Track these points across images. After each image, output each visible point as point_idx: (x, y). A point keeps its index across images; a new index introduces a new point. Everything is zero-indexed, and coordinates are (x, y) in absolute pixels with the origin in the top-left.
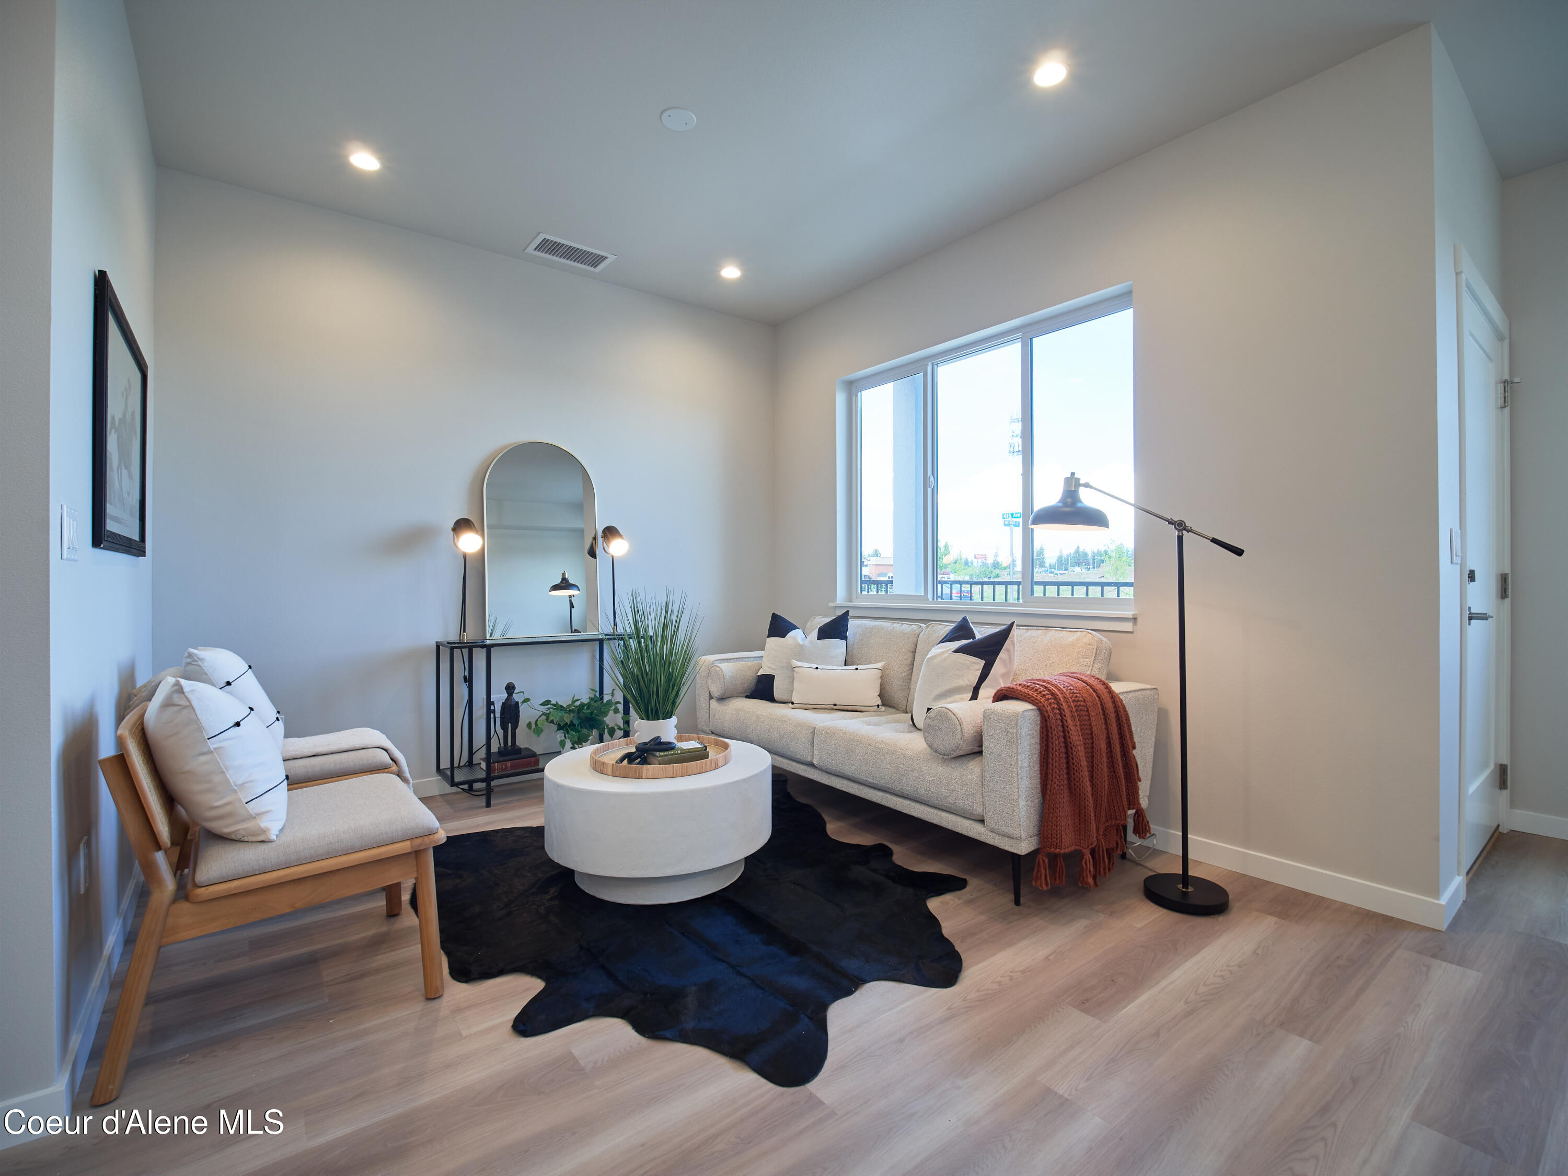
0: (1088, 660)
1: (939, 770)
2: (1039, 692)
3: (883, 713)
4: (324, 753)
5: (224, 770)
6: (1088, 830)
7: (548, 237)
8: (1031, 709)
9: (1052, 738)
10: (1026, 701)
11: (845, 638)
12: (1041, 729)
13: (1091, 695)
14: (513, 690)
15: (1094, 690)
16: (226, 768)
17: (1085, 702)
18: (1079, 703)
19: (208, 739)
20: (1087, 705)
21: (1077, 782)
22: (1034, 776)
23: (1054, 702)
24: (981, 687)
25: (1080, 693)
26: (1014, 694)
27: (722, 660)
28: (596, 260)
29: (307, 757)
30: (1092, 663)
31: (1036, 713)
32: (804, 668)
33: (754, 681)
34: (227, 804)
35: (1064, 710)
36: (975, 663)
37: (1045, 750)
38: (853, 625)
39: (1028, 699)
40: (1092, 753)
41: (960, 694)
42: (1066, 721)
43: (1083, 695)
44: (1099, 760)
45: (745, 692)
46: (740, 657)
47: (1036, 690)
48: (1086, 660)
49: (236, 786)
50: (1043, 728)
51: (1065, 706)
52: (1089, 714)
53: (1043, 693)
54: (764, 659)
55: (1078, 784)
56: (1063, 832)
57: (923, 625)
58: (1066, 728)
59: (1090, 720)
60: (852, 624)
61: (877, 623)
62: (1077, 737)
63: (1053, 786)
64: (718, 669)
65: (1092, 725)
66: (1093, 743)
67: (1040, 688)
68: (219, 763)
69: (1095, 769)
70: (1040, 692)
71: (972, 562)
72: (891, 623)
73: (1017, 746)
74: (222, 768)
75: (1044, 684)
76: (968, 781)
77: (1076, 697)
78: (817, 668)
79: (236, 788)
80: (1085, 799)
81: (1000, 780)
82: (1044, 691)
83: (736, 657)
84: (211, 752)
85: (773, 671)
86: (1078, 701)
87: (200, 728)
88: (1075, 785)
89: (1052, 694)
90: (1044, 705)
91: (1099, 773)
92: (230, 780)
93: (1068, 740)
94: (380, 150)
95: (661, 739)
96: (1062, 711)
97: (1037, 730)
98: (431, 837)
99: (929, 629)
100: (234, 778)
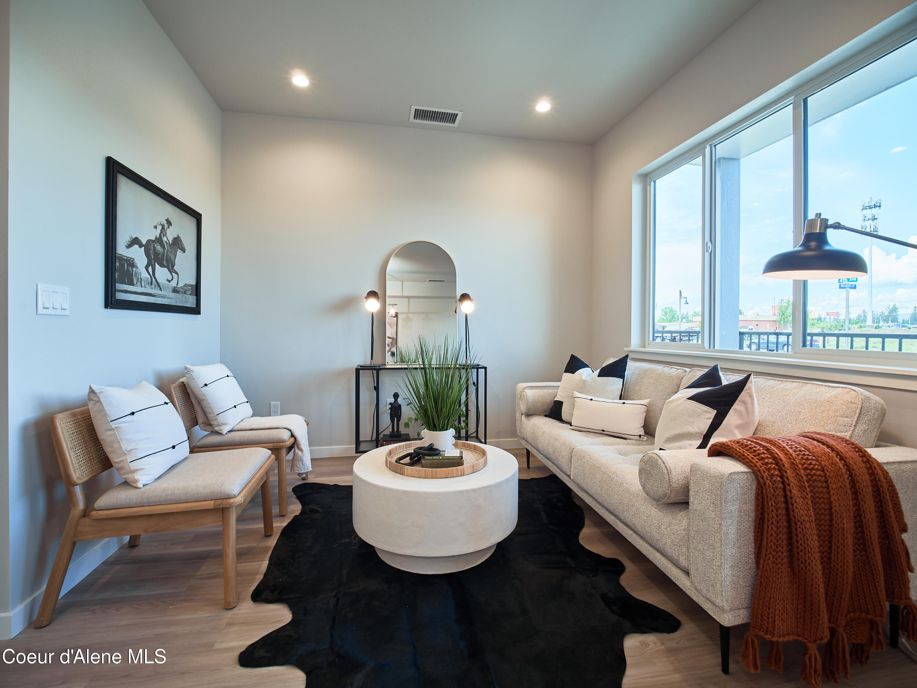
0: (848, 419)
1: (653, 512)
2: (757, 454)
3: (643, 443)
4: (255, 429)
5: (120, 441)
6: (815, 622)
7: (418, 108)
8: (742, 472)
9: (768, 509)
10: (741, 461)
11: (623, 377)
12: (757, 495)
13: (834, 464)
14: (397, 397)
15: (842, 459)
16: (121, 440)
17: (823, 471)
18: (814, 471)
19: (111, 421)
20: (826, 474)
21: (802, 563)
22: (745, 545)
23: (774, 468)
24: (713, 435)
25: (818, 460)
26: (728, 451)
27: (532, 387)
28: (452, 118)
29: (248, 430)
30: (854, 423)
31: (751, 477)
32: (582, 398)
33: (552, 404)
34: (121, 461)
35: (788, 479)
36: (706, 412)
37: (760, 519)
38: (631, 367)
39: (742, 460)
40: (830, 531)
41: (690, 440)
42: (790, 491)
43: (822, 463)
44: (841, 541)
45: (545, 412)
46: (547, 385)
47: (755, 451)
48: (846, 419)
49: (126, 451)
50: (758, 495)
51: (790, 473)
52: (829, 486)
53: (762, 455)
54: (560, 388)
55: (803, 566)
56: (777, 617)
57: (688, 370)
58: (789, 499)
59: (829, 493)
60: (630, 365)
61: (652, 365)
62: (805, 511)
63: (766, 562)
64: (525, 394)
65: (832, 499)
66: (831, 521)
67: (759, 450)
68: (117, 436)
69: (833, 550)
70: (759, 454)
71: (825, 319)
72: (662, 367)
73: (721, 510)
74: (118, 439)
75: (766, 445)
76: (675, 531)
77: (811, 464)
78: (591, 400)
79: (126, 452)
80: (812, 585)
81: (703, 541)
82: (765, 454)
83: (543, 386)
84: (112, 429)
85: (563, 399)
86: (813, 469)
87: (105, 415)
88: (799, 565)
89: (774, 458)
90: (759, 470)
91: (839, 556)
92: (123, 447)
93: (792, 513)
94: (311, 73)
95: (433, 446)
96: (785, 479)
97: (752, 495)
98: (228, 500)
99: (691, 374)
100: (125, 446)
